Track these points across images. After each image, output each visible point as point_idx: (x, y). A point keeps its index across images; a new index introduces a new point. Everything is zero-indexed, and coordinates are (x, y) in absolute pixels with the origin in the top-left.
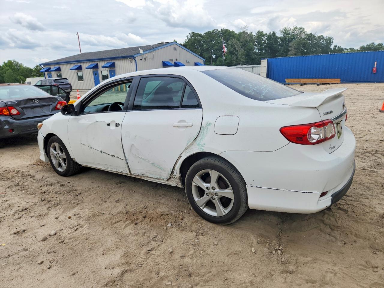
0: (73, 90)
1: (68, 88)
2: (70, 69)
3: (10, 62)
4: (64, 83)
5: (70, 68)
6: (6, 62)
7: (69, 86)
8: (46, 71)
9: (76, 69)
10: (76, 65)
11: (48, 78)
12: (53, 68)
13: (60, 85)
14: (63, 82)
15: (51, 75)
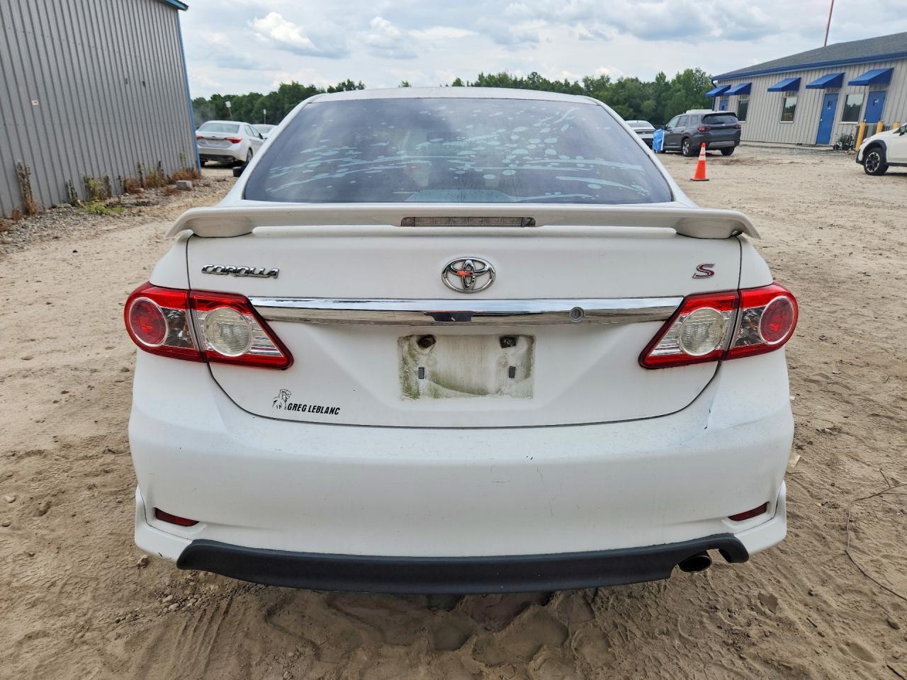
0: (741, 143)
1: (727, 138)
2: (769, 90)
3: (689, 74)
4: (724, 125)
5: (770, 87)
6: (682, 73)
7: (734, 132)
8: (717, 94)
9: (783, 89)
10: (787, 77)
11: (719, 110)
12: (736, 86)
13: (713, 129)
14: (723, 123)
15: (725, 105)
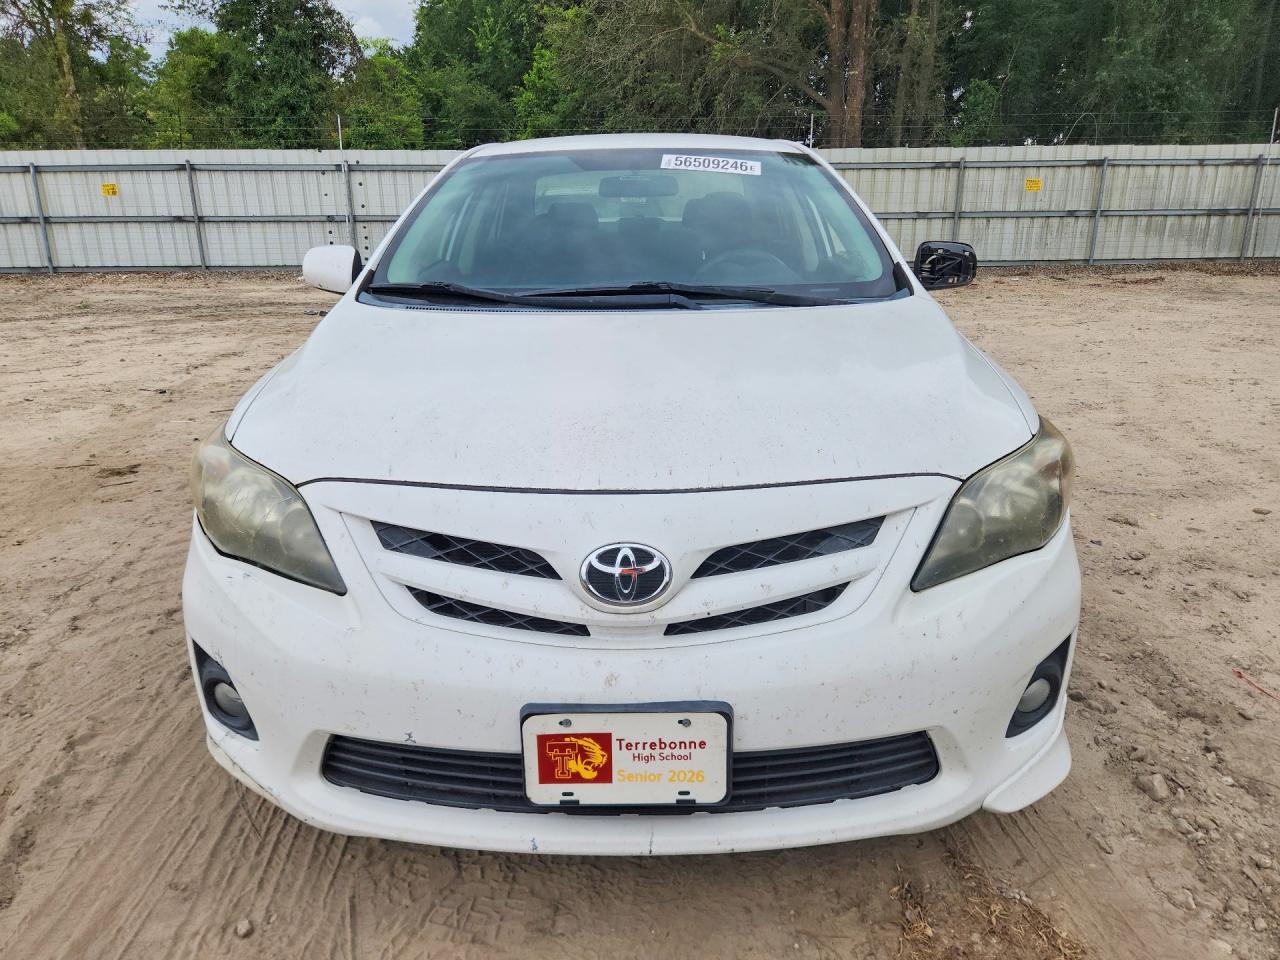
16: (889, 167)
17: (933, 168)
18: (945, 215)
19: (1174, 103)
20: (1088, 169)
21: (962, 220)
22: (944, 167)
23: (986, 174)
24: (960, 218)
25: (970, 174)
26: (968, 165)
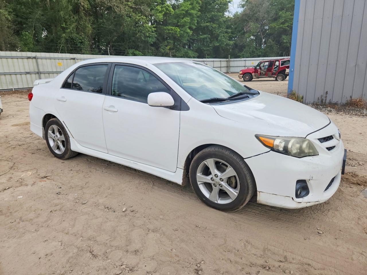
16: (12, 58)
17: (27, 58)
18: (35, 73)
19: (83, 44)
20: (71, 60)
21: (41, 74)
22: (31, 58)
23: (44, 61)
24: (40, 74)
25: (39, 60)
26: (38, 58)
